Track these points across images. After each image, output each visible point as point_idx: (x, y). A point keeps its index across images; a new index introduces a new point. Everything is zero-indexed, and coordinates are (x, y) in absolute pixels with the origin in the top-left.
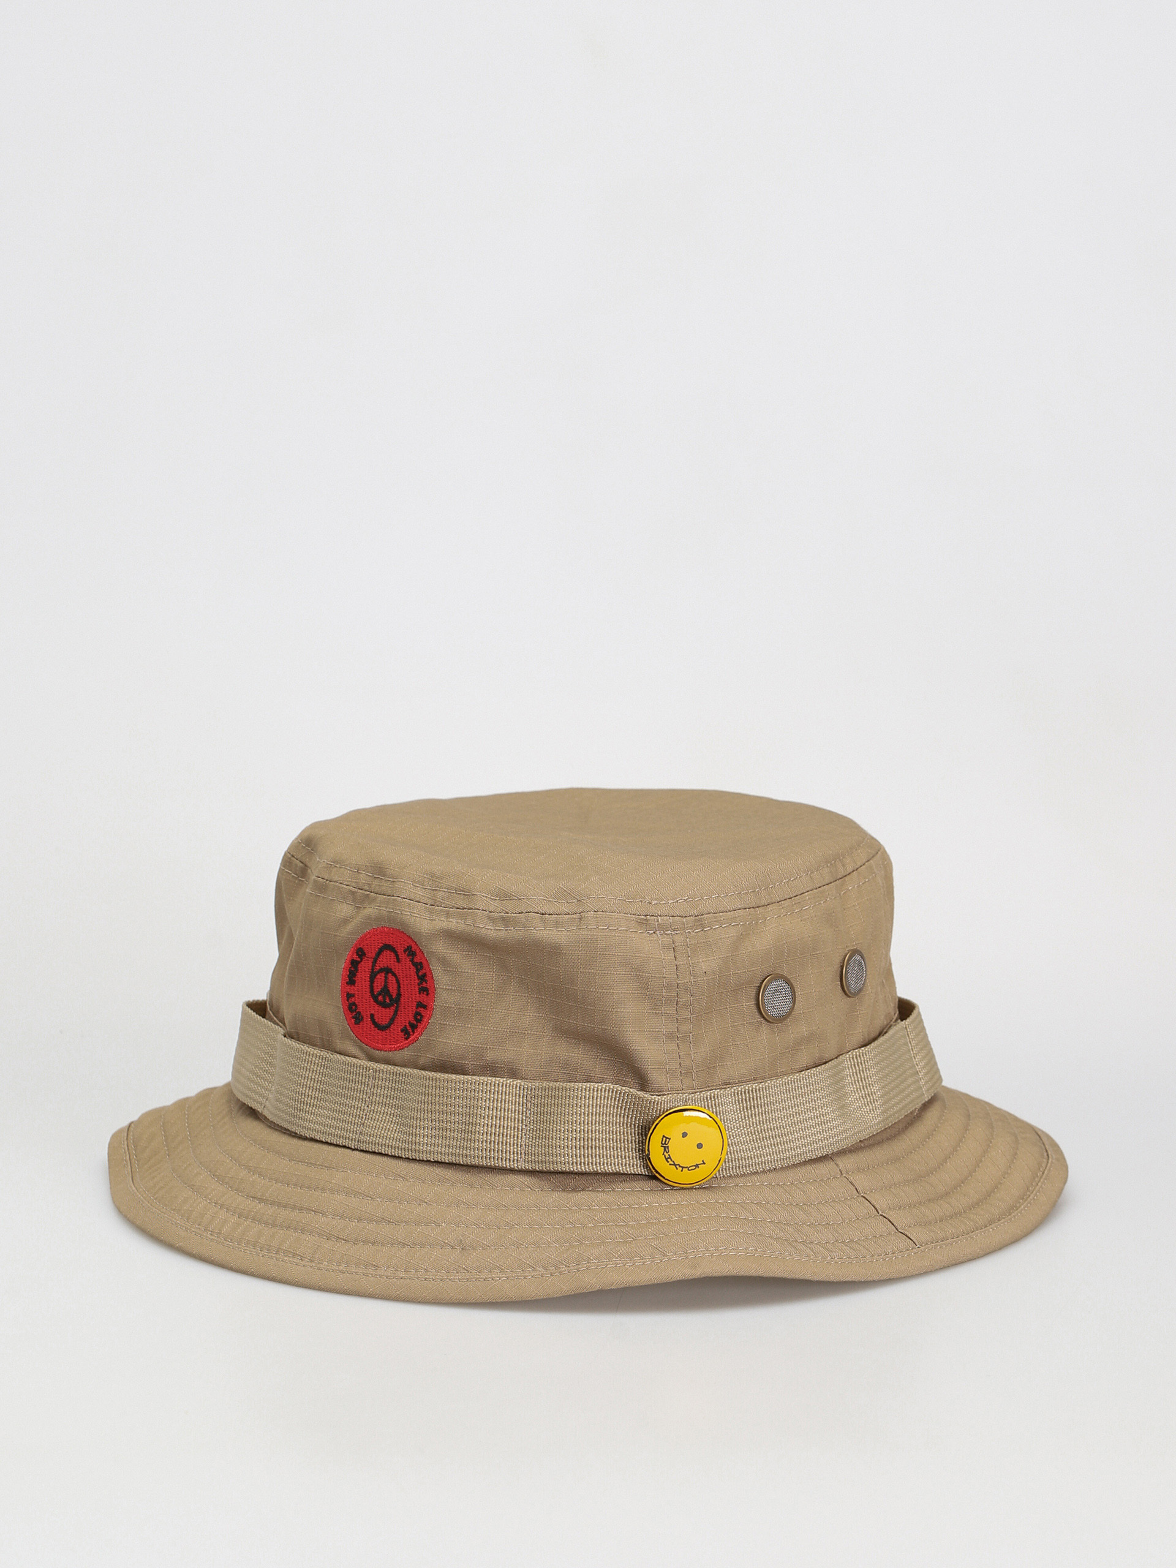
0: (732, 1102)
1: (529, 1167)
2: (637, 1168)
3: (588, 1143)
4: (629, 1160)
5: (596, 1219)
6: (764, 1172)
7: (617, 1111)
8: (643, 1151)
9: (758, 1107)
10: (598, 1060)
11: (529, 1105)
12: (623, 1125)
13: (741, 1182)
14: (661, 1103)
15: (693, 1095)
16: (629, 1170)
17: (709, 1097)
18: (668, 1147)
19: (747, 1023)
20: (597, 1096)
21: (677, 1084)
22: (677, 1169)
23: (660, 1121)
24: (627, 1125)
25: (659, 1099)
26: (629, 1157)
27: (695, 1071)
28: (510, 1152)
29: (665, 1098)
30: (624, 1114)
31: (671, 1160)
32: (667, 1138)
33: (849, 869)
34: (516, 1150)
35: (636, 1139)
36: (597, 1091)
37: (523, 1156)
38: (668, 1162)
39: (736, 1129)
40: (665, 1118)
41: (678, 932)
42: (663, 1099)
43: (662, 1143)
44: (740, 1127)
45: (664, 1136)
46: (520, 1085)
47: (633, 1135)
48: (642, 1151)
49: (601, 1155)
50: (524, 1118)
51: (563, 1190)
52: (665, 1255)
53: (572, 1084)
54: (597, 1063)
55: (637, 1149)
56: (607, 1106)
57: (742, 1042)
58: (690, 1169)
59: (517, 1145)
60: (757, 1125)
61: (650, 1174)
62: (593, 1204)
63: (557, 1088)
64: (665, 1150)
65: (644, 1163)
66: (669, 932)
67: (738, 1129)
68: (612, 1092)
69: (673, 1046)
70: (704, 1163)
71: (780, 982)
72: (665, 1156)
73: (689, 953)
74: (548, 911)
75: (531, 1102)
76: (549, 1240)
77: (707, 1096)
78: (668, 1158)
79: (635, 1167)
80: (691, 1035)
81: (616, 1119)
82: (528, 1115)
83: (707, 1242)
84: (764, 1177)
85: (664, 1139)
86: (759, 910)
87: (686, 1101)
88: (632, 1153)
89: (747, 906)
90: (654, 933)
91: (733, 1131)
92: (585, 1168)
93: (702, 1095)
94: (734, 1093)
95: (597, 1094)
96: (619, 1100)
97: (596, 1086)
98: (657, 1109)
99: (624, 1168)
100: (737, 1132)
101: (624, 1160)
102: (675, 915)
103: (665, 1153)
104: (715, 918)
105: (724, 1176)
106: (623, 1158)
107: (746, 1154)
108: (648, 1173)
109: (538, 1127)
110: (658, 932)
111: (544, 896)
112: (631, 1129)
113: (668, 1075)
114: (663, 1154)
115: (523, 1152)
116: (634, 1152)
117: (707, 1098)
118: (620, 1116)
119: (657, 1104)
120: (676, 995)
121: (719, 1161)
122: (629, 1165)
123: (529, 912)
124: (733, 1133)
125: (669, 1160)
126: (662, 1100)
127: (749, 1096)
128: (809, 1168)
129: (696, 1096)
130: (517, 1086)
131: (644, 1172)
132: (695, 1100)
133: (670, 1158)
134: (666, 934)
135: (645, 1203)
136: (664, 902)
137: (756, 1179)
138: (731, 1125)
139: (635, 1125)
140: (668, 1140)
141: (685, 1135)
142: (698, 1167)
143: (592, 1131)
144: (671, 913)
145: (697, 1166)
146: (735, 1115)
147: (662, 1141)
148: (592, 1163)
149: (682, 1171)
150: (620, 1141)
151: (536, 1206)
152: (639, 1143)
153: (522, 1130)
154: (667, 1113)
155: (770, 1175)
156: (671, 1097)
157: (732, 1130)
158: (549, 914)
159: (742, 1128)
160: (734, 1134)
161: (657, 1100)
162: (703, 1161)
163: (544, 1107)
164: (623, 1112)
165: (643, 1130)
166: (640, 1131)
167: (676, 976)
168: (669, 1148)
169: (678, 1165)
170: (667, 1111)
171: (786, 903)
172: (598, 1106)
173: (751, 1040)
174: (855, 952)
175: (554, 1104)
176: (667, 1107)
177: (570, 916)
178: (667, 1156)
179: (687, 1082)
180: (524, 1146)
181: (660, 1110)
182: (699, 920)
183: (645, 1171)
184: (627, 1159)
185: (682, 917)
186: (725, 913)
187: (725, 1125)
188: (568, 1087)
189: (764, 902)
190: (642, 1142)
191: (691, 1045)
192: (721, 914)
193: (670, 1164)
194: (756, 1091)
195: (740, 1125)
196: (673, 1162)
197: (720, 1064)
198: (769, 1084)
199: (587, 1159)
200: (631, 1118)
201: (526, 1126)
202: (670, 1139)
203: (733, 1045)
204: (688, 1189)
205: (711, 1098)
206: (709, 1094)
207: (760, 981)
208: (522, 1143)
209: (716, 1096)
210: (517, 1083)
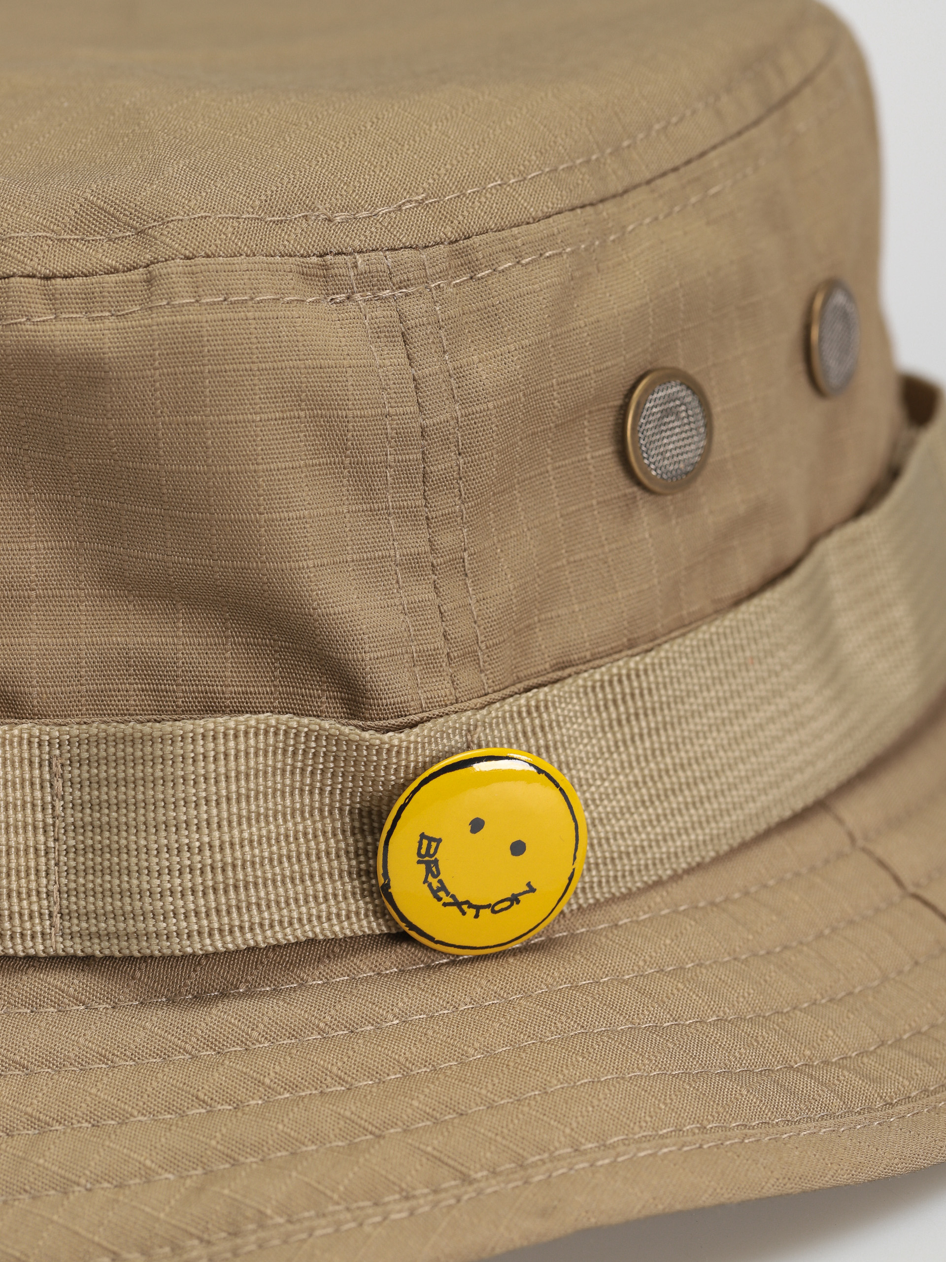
0: (582, 713)
1: (76, 948)
2: (359, 920)
3: (226, 878)
4: (338, 903)
5: (267, 1081)
6: (676, 877)
7: (293, 781)
8: (370, 873)
9: (646, 715)
10: (229, 646)
11: (58, 784)
12: (312, 815)
13: (622, 914)
14: (408, 748)
15: (484, 712)
16: (339, 929)
17: (524, 709)
18: (436, 861)
19: (598, 503)
20: (237, 751)
21: (443, 688)
22: (464, 913)
23: (410, 798)
24: (321, 811)
25: (401, 741)
26: (335, 896)
27: (483, 646)
28: (21, 915)
29: (417, 735)
30: (312, 786)
31: (447, 893)
32: (431, 839)
33: (794, 78)
34: (35, 907)
35: (347, 845)
36: (236, 736)
37: (57, 920)
38: (439, 899)
39: (598, 783)
40: (423, 789)
41: (411, 290)
42: (412, 738)
43: (419, 854)
44: (609, 774)
45: (423, 836)
46: (31, 736)
47: (341, 837)
48: (368, 873)
49: (263, 903)
50: (50, 821)
51: (172, 1001)
52: (466, 1179)
53: (167, 727)
54: (228, 655)
55: (355, 870)
56: (265, 773)
57: (590, 554)
58: (497, 908)
59: (38, 893)
60: (647, 761)
61: (394, 931)
62: (255, 1034)
63: (129, 738)
64: (429, 871)
65: (375, 906)
66: (387, 293)
67: (603, 780)
68: (276, 734)
69: (423, 593)
70: (531, 889)
71: (674, 389)
72: (430, 886)
73: (445, 343)
74: (60, 268)
75: (62, 776)
76: (148, 1163)
77: (520, 706)
78: (439, 890)
79: (354, 919)
80: (466, 555)
81: (293, 802)
82: (59, 810)
83: (574, 1125)
84: (677, 891)
85: (425, 842)
86: (609, 208)
87: (469, 731)
88: (343, 884)
89: (577, 202)
90: (348, 298)
91: (593, 789)
92: (224, 943)
93: (507, 707)
94: (585, 687)
95: (237, 744)
96: (294, 753)
97: (232, 724)
98: (399, 766)
99: (326, 925)
100: (602, 790)
101: (323, 907)
102: (398, 244)
103: (430, 879)
104: (502, 241)
105: (580, 907)
106: (321, 900)
107: (629, 842)
108: (389, 927)
109: (90, 842)
110: (357, 296)
111: (46, 228)
112: (333, 821)
113: (417, 669)
114: (425, 881)
115: (55, 909)
116: (347, 879)
117: (520, 713)
118: (302, 791)
119: (398, 753)
120: (420, 456)
121: (570, 879)
122: (338, 916)
123: (9, 277)
124: (592, 793)
125: (442, 894)
126: (410, 742)
127: (623, 689)
128: (778, 843)
129: (493, 714)
130: (21, 738)
131: (376, 926)
132: (491, 724)
133: (443, 887)
134: (380, 299)
135: (390, 1017)
136: (364, 214)
137: (658, 899)
138: (586, 772)
139: (341, 810)
140: (434, 844)
141: (477, 825)
142: (518, 902)
143: (232, 844)
144: (388, 242)
145: (514, 899)
146: (593, 746)
147: (420, 848)
148: (241, 928)
149: (477, 916)
150: (308, 855)
151: (103, 1058)
152: (357, 855)
153: (47, 853)
154: (426, 774)
155: (691, 882)
156: (431, 730)
157: (590, 786)
158: (66, 277)
159: (612, 777)
160: (596, 796)
161: (396, 742)
162: (529, 884)
163: (99, 789)
164: (308, 781)
165: (365, 820)
166: (357, 824)
167: (416, 408)
168: (440, 864)
169: (467, 902)
170: (425, 768)
171: (671, 181)
172: (243, 777)
173: (614, 546)
174: (832, 285)
175: (125, 779)
176: (425, 756)
177: (121, 277)
178: (435, 884)
179: (468, 678)
180: (56, 894)
181: (407, 767)
182: (459, 254)
183: (379, 925)
184: (332, 902)
185: (417, 248)
186: (524, 227)
187: (572, 777)
188: (157, 734)
189: (614, 185)
190: (366, 852)
191: (469, 582)
192: (515, 230)
193: (445, 905)
194: (638, 676)
195: (607, 768)
196: (453, 896)
197: (543, 616)
198: (667, 651)
199: (226, 920)
200: (331, 793)
201: (56, 840)
202: (439, 841)
203: (569, 563)
204: (496, 956)
205: (529, 713)
206: (523, 701)
207: (624, 389)
208: (51, 888)
209: (542, 704)
210: (21, 731)
